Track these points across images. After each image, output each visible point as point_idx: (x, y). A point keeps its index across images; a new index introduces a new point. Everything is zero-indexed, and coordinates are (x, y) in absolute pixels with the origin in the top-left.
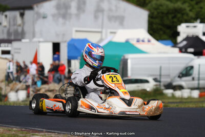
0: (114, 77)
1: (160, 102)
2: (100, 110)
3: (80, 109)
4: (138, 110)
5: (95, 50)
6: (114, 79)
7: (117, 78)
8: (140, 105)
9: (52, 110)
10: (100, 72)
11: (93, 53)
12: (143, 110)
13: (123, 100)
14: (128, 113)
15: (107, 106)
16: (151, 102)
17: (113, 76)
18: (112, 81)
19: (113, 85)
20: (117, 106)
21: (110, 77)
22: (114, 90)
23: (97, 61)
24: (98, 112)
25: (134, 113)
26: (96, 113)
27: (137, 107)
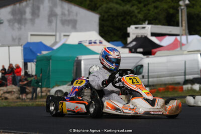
0: (134, 78)
1: (179, 101)
2: (125, 111)
3: (106, 110)
4: (161, 110)
5: (111, 53)
6: (134, 81)
7: (136, 80)
8: (162, 104)
9: (74, 112)
10: (117, 75)
11: (110, 56)
12: (165, 109)
13: (147, 100)
14: (152, 113)
15: (132, 107)
16: (171, 102)
17: (132, 78)
18: (133, 83)
19: (135, 87)
20: (141, 106)
21: (130, 79)
22: (135, 91)
23: (114, 64)
24: (123, 112)
25: (158, 113)
26: (122, 114)
27: (159, 107)
